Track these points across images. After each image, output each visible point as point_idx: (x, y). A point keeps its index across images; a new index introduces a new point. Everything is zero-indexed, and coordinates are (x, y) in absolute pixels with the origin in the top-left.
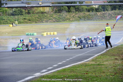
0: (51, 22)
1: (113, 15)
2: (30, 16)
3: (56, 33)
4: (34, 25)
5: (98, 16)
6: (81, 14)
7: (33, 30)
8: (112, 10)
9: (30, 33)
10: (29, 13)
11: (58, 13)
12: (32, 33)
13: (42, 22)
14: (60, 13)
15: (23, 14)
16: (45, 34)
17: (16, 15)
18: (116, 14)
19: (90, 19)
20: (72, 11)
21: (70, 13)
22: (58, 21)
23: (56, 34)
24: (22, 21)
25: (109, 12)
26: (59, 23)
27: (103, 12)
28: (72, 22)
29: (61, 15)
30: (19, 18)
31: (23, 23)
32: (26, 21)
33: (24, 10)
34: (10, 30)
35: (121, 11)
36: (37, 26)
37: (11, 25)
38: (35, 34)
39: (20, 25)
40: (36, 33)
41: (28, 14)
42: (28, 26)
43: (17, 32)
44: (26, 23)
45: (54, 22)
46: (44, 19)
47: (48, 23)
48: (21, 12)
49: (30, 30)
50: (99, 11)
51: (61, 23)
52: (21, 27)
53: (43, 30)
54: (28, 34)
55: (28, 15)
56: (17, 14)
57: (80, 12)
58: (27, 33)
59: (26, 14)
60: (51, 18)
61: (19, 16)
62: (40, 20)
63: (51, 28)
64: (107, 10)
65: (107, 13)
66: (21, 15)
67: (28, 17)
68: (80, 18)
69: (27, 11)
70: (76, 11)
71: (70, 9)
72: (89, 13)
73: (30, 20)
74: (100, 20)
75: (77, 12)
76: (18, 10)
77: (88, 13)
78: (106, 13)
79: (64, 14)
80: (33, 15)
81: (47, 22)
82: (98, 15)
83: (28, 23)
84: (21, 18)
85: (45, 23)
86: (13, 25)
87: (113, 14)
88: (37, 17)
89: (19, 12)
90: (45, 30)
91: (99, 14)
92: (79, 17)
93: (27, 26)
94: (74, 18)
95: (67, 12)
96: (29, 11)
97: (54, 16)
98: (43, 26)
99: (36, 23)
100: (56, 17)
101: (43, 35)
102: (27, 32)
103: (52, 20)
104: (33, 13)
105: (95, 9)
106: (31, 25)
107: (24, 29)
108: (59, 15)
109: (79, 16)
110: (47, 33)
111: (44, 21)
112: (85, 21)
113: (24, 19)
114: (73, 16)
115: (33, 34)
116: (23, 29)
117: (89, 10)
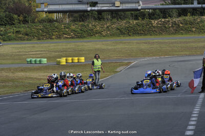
0: (67, 38)
1: (181, 25)
2: (28, 27)
3: (83, 59)
4: (37, 43)
5: (154, 27)
6: (123, 24)
7: (38, 53)
8: (179, 15)
9: (33, 59)
10: (25, 22)
11: (80, 21)
12: (38, 59)
13: (51, 39)
14: (83, 21)
15: (14, 24)
16: (63, 61)
17: (2, 25)
18: (186, 24)
19: (138, 33)
20: (105, 17)
21: (102, 22)
22: (79, 36)
23: (83, 61)
24: (13, 36)
25: (174, 20)
26: (81, 40)
27: (163, 20)
28: (105, 39)
29: (85, 24)
30: (8, 31)
31: (15, 39)
32: (20, 36)
33: (16, 16)
35: (196, 17)
36: (42, 45)
38: (45, 61)
39: (11, 44)
40: (46, 59)
41: (23, 23)
42: (26, 46)
43: (8, 57)
44: (21, 39)
45: (72, 38)
46: (54, 33)
47: (62, 40)
48: (12, 19)
50: (156, 19)
51: (85, 40)
52: (13, 48)
54: (31, 61)
55: (24, 25)
56: (3, 23)
57: (119, 20)
58: (29, 60)
59: (19, 23)
60: (67, 30)
61: (8, 27)
62: (46, 35)
63: (69, 49)
64: (170, 17)
65: (171, 21)
66: (11, 25)
67: (23, 28)
68: (122, 32)
70: (113, 17)
71: (101, 15)
72: (137, 21)
73: (27, 35)
74: (156, 35)
75: (115, 20)
76: (6, 17)
77: (135, 22)
78: (168, 21)
79: (91, 24)
80: (33, 25)
81: (59, 37)
82: (154, 25)
83: (24, 40)
84: (12, 30)
85: (56, 41)
87: (181, 23)
88: (41, 30)
89: (7, 19)
90: (61, 53)
91: (155, 23)
92: (118, 29)
93: (24, 46)
94: (109, 30)
95: (95, 19)
96: (25, 17)
97: (73, 27)
98: (55, 46)
99: (39, 39)
100: (76, 30)
101: (59, 62)
103: (69, 34)
104: (34, 22)
105: (149, 15)
106: (32, 43)
107: (20, 52)
108: (82, 25)
109: (119, 27)
110: (66, 60)
111: (54, 37)
112: (130, 36)
113: (16, 32)
114: (108, 27)
115: (40, 61)
116: (18, 51)
117: (136, 16)
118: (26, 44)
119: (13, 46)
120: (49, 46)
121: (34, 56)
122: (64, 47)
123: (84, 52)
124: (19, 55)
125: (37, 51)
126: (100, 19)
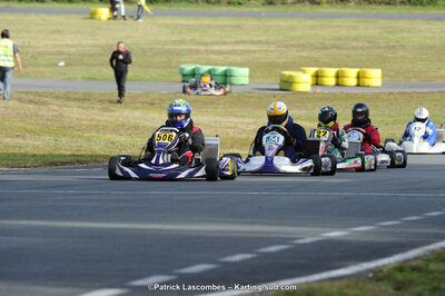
3: (375, 77)
7: (241, 47)
9: (205, 68)
26: (418, 10)
34: (90, 42)
36: (273, 22)
37: (104, 12)
38: (242, 75)
40: (246, 71)
42: (215, 22)
49: (216, 48)
52: (167, 26)
53: (304, 54)
54: (193, 74)
63: (356, 39)
86: (113, 9)
90: (315, 54)
93: (206, 21)
98: (313, 27)
101: (290, 81)
102: (192, 63)
106: (241, 15)
107: (181, 42)
110: (317, 76)
115: (226, 75)
116: (177, 37)
118: (218, 15)
119: (169, 20)
120: (292, 28)
121: (221, 58)
122: (343, 33)
123: (400, 53)
124: (170, 52)
125: (243, 42)
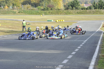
4: (54, 15)
10: (52, 9)
14: (68, 10)
17: (45, 10)
21: (73, 10)
22: (66, 14)
23: (64, 21)
27: (90, 10)
28: (74, 15)
31: (48, 14)
33: (49, 8)
35: (99, 10)
38: (52, 21)
43: (44, 19)
44: (50, 14)
45: (64, 14)
46: (59, 13)
47: (61, 15)
48: (48, 9)
51: (68, 15)
57: (78, 10)
60: (63, 12)
61: (47, 11)
62: (57, 13)
63: (62, 17)
64: (92, 9)
65: (92, 11)
67: (51, 11)
68: (78, 13)
69: (50, 8)
73: (52, 13)
75: (76, 10)
76: (46, 8)
77: (82, 10)
81: (61, 14)
85: (59, 15)
87: (95, 11)
90: (58, 19)
91: (88, 11)
95: (71, 9)
97: (65, 11)
104: (54, 10)
105: (86, 9)
113: (49, 12)
114: (74, 12)
118: (51, 16)
119: (47, 16)
126: (72, 9)
